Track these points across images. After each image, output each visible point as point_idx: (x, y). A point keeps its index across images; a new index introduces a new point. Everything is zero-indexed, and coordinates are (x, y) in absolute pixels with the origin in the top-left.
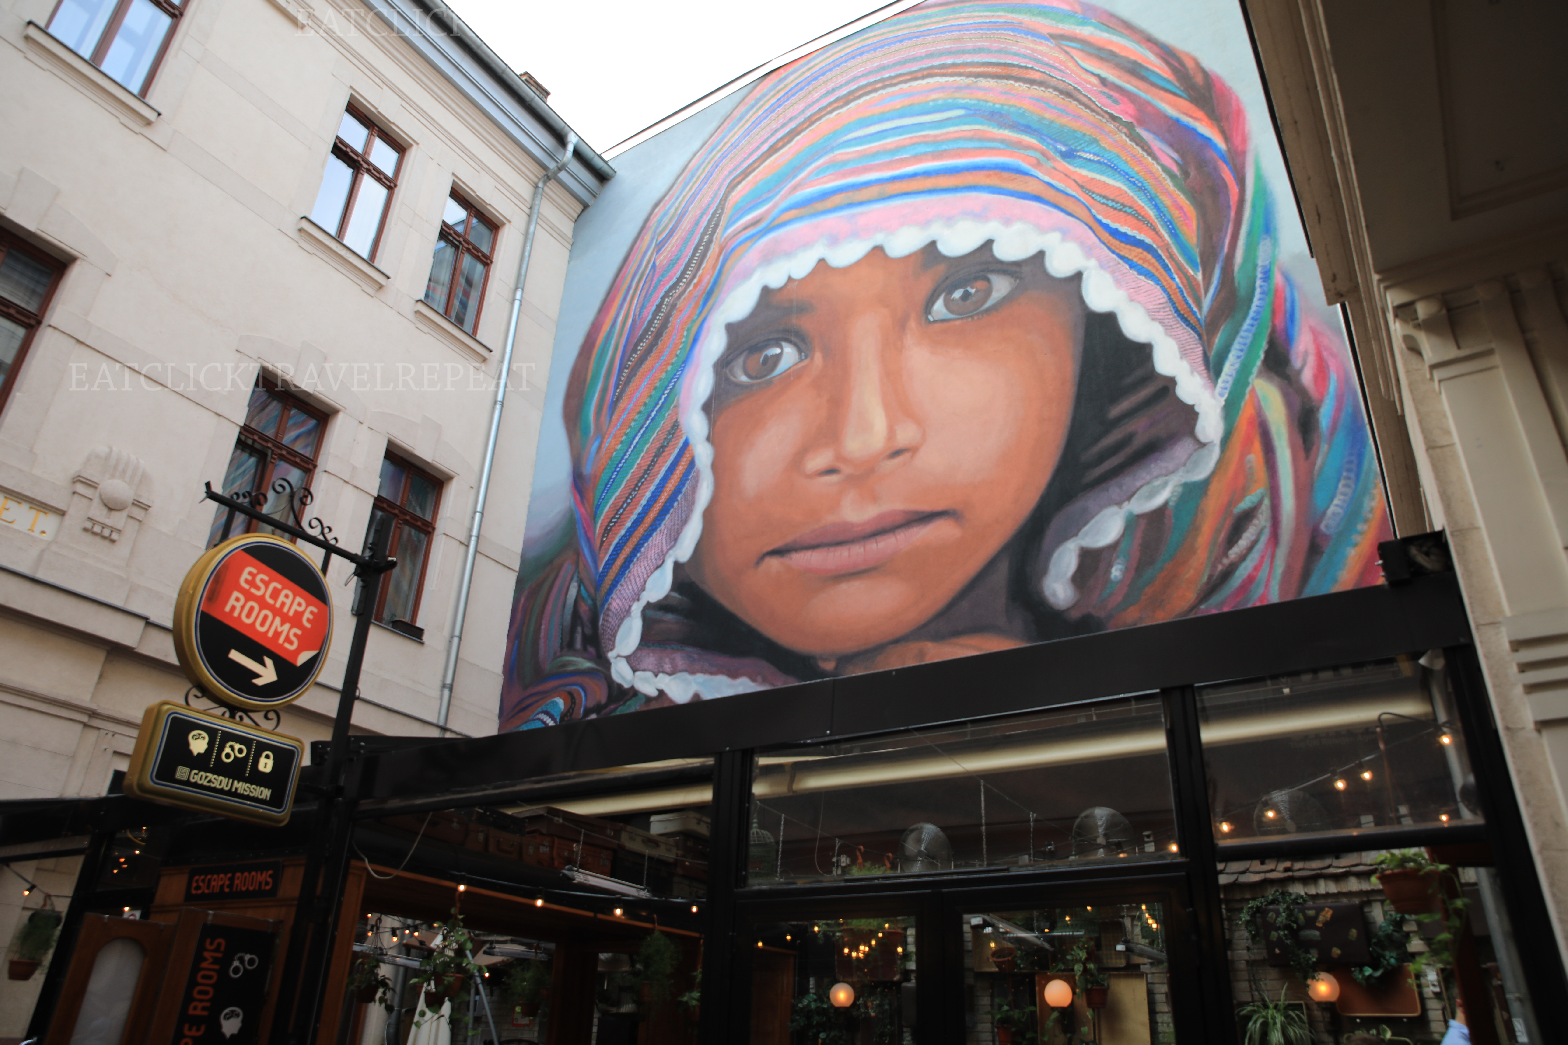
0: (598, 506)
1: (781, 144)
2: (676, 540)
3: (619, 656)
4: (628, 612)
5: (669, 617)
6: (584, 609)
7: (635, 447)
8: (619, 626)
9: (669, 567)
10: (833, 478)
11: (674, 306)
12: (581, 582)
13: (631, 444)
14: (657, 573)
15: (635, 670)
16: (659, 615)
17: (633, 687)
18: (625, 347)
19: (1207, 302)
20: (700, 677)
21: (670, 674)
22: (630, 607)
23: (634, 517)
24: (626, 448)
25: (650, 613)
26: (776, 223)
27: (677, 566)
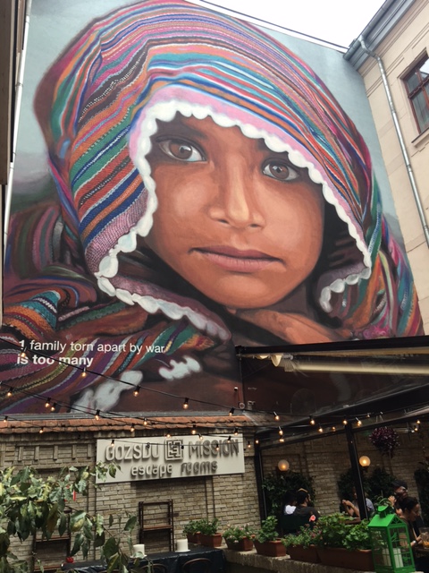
0: (74, 182)
1: (179, 40)
2: (136, 223)
3: (102, 276)
4: (107, 253)
5: (137, 264)
6: (71, 241)
7: (99, 158)
8: (101, 259)
9: (133, 235)
10: (226, 225)
11: (118, 89)
12: (65, 224)
13: (96, 155)
14: (125, 237)
15: (116, 288)
16: (130, 261)
17: (115, 297)
18: (84, 93)
19: (363, 216)
20: (161, 301)
21: (142, 295)
22: (108, 250)
23: (104, 199)
24: (92, 156)
25: (123, 258)
26: (181, 81)
27: (138, 237)
